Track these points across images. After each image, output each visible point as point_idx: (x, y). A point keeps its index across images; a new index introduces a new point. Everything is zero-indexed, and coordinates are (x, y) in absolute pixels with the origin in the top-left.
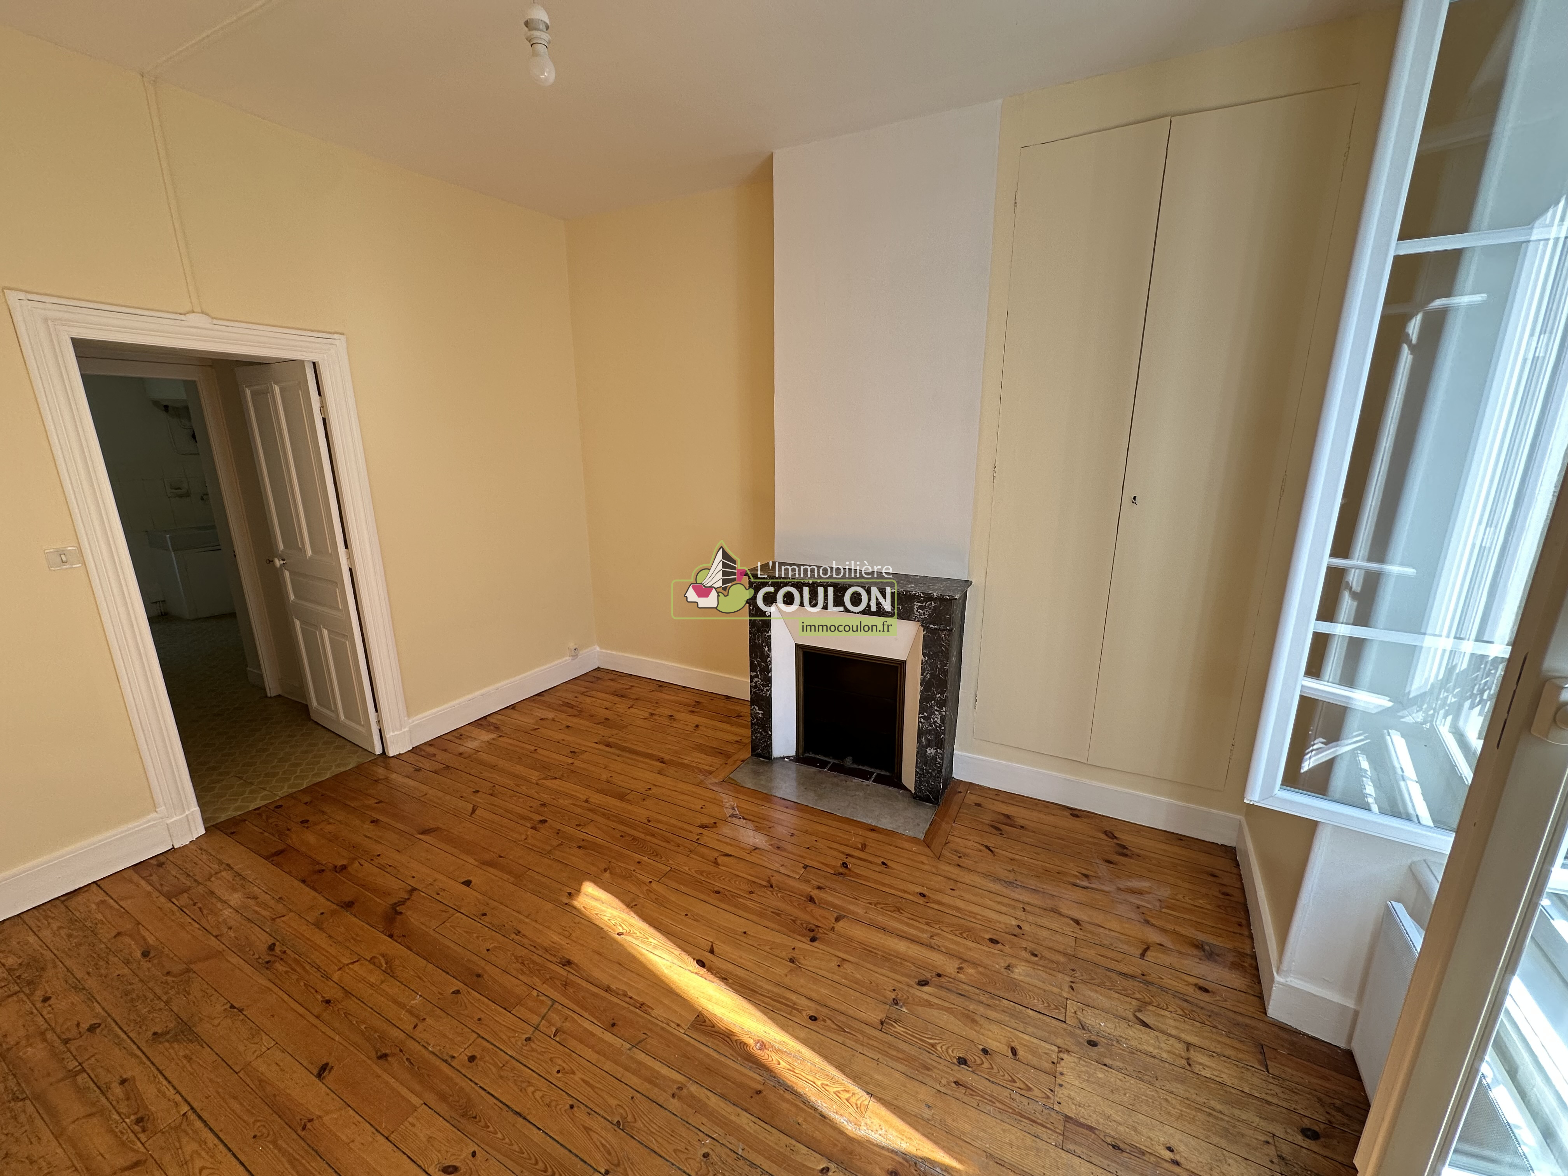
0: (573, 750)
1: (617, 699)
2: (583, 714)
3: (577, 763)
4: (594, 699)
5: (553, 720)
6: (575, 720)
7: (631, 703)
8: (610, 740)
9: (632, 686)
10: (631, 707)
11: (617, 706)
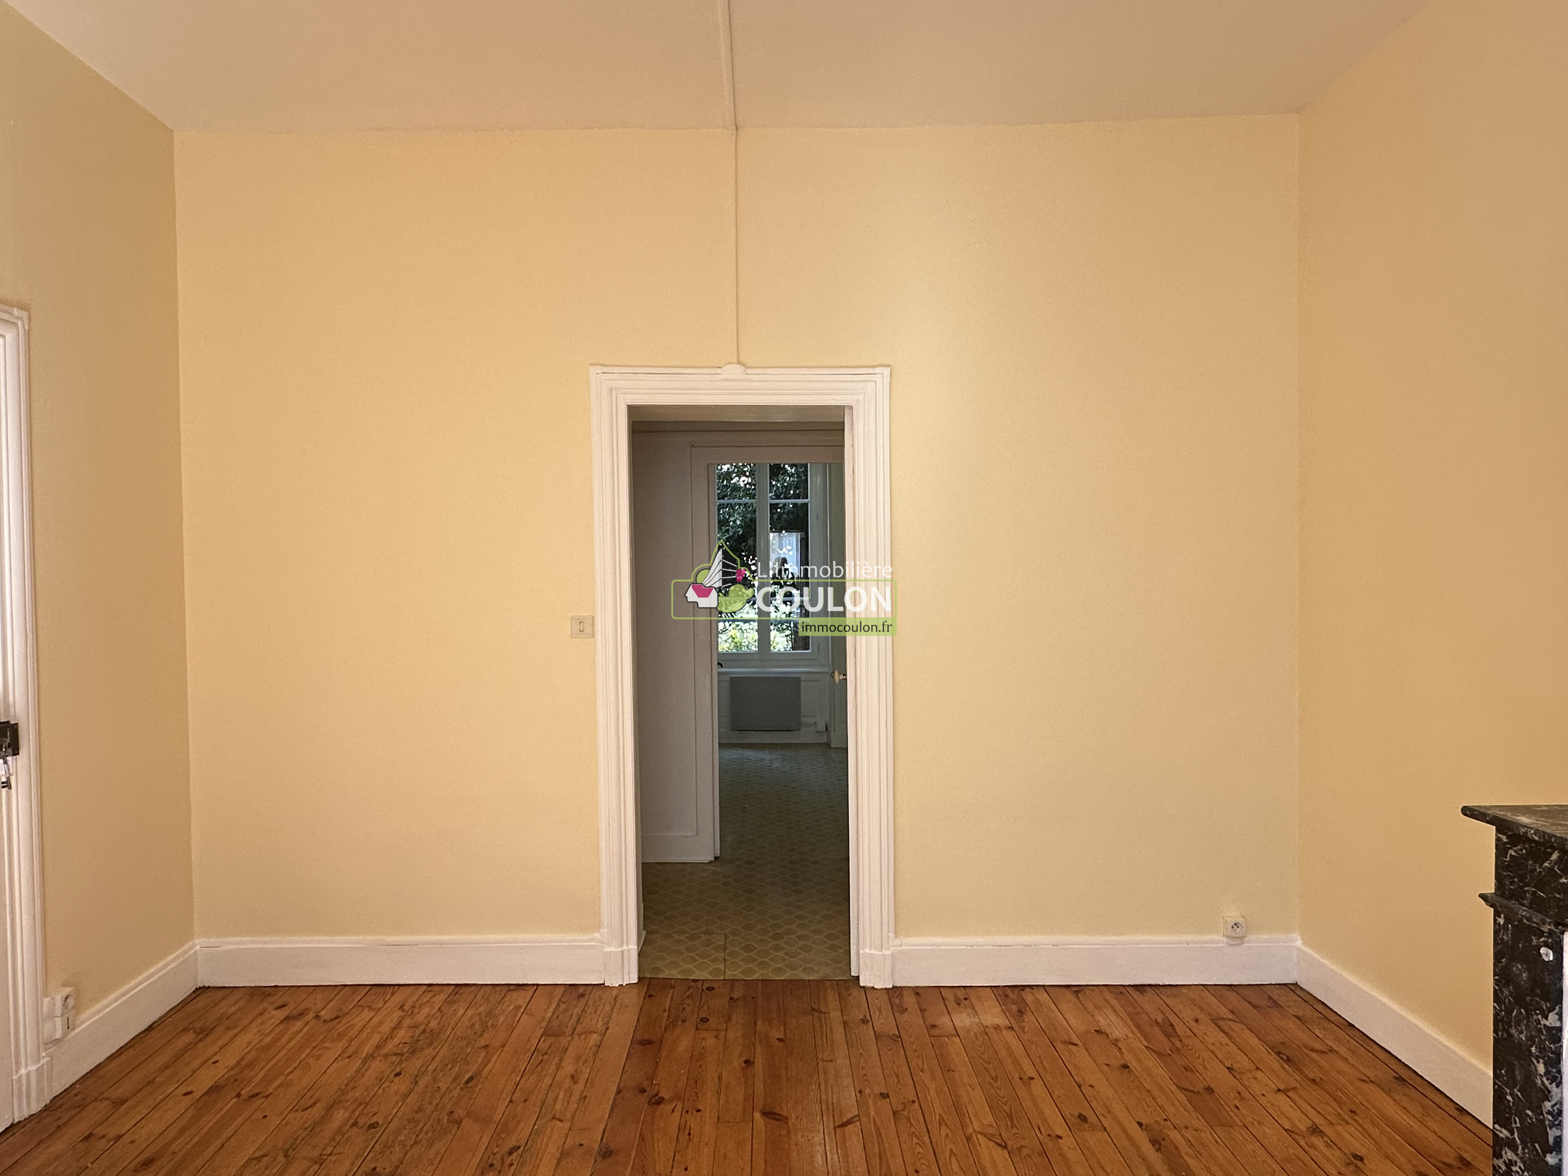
0: (1087, 1113)
1: (1272, 1061)
2: (1175, 1056)
3: (1068, 1142)
4: (1226, 1040)
5: (1115, 1043)
6: (1151, 1061)
7: (1294, 1084)
8: (1174, 1135)
9: (1331, 1050)
10: (1285, 1091)
11: (1259, 1075)
